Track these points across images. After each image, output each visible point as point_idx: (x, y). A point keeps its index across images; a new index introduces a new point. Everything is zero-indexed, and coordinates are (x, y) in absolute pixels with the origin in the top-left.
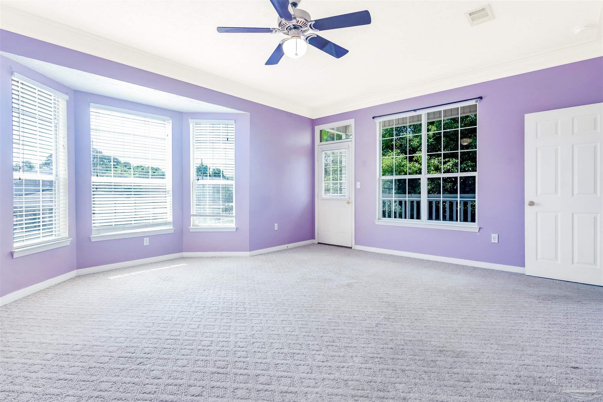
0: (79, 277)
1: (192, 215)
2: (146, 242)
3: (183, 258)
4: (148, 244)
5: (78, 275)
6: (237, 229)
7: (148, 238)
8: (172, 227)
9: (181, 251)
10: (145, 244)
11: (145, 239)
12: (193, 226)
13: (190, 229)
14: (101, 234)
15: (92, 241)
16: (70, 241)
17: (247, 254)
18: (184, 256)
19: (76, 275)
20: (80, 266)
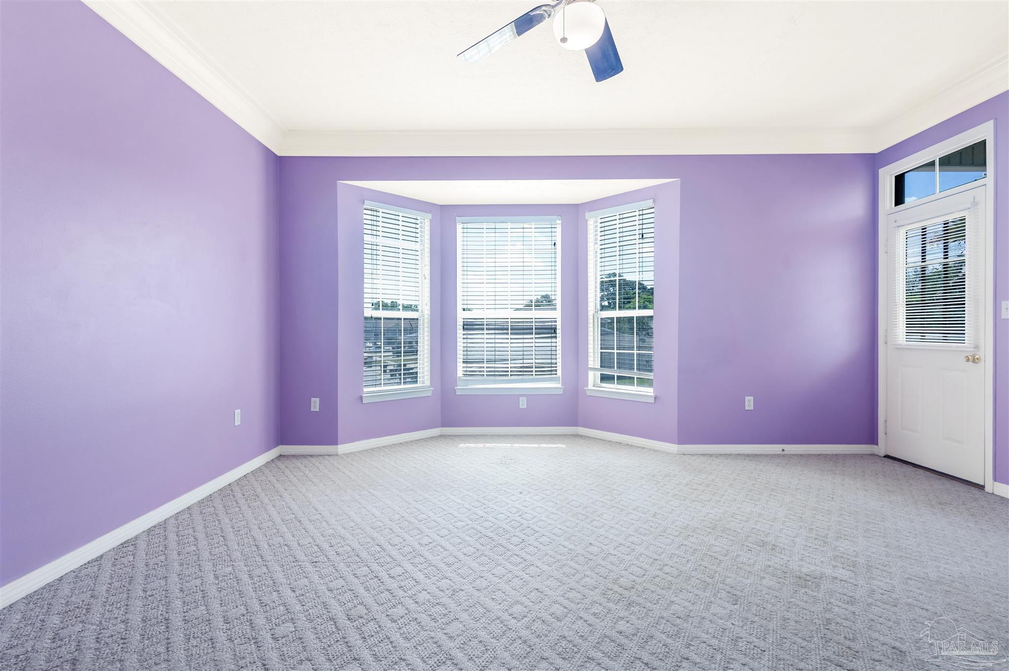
0: (441, 436)
1: (590, 368)
2: (523, 403)
3: (577, 436)
4: (525, 407)
5: (442, 434)
6: (656, 398)
7: (525, 398)
8: (559, 386)
9: (575, 424)
10: (521, 406)
11: (521, 399)
12: (594, 386)
13: (587, 391)
14: (469, 385)
15: (457, 394)
16: (431, 392)
17: (673, 448)
18: (579, 433)
19: (439, 434)
20: (444, 424)
